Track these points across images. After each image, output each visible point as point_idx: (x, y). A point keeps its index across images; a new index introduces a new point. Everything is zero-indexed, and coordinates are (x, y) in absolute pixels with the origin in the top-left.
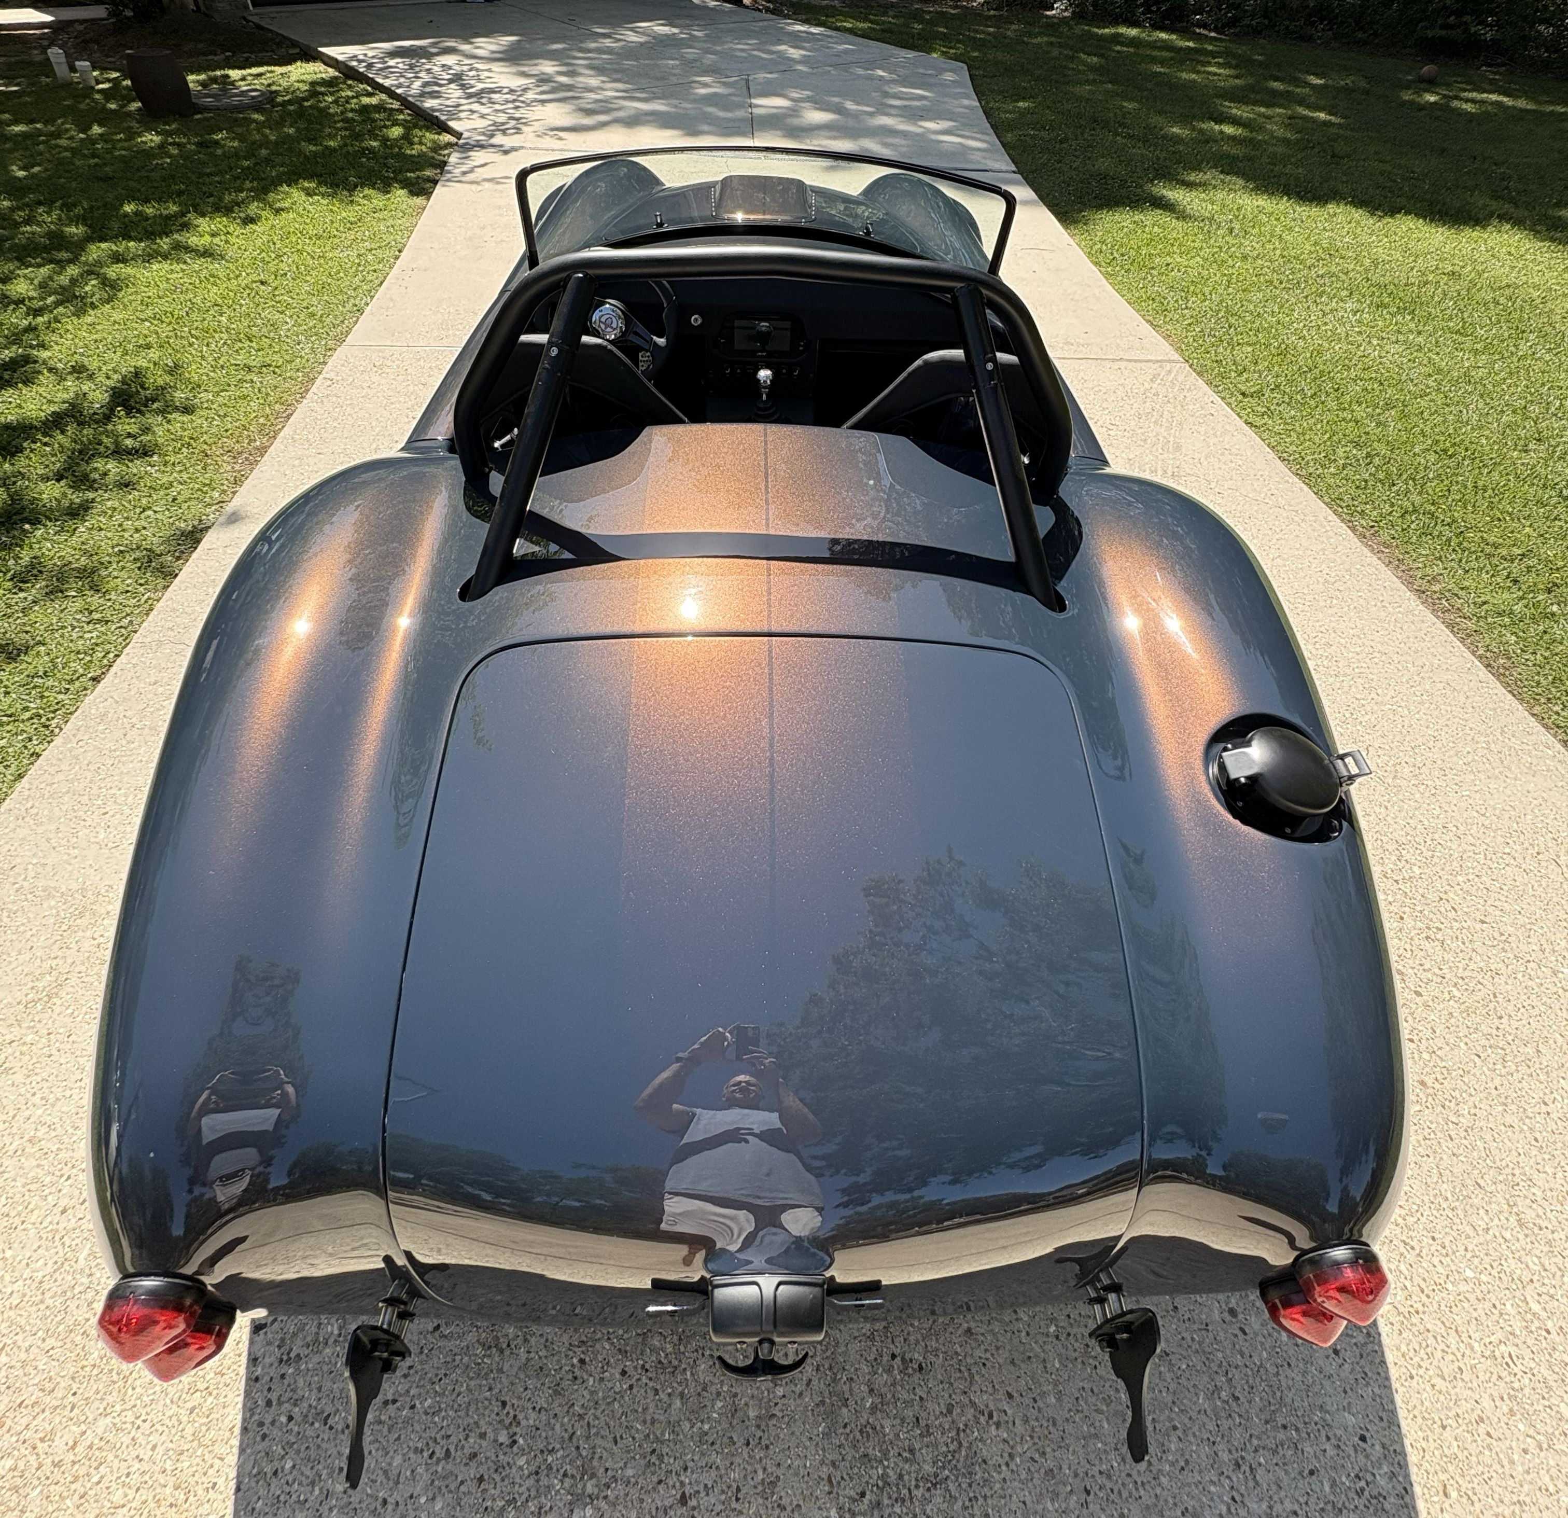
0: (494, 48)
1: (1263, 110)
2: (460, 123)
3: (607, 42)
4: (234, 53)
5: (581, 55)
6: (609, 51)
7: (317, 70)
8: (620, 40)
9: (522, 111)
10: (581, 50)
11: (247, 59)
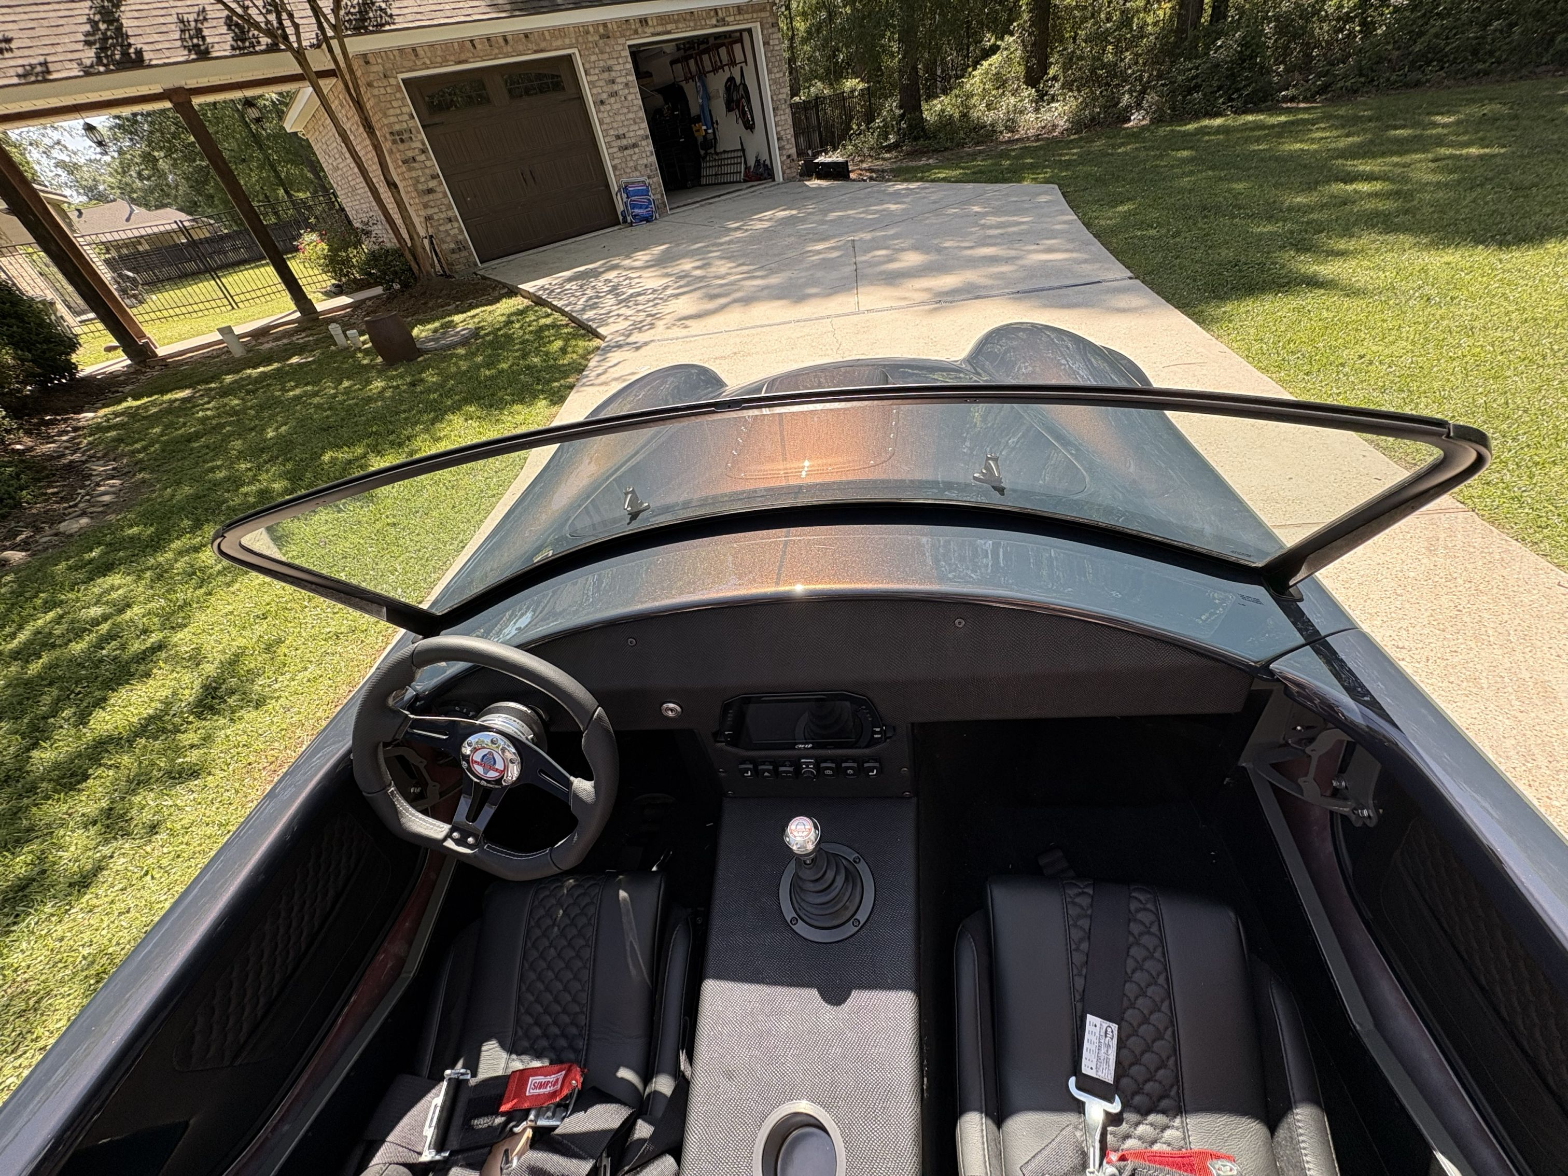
0: (647, 258)
1: (1395, 159)
2: (607, 327)
3: (738, 234)
4: (462, 301)
5: (716, 249)
6: (739, 240)
7: (516, 303)
8: (747, 230)
9: (659, 307)
10: (714, 245)
11: (470, 304)
